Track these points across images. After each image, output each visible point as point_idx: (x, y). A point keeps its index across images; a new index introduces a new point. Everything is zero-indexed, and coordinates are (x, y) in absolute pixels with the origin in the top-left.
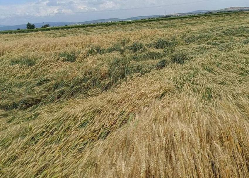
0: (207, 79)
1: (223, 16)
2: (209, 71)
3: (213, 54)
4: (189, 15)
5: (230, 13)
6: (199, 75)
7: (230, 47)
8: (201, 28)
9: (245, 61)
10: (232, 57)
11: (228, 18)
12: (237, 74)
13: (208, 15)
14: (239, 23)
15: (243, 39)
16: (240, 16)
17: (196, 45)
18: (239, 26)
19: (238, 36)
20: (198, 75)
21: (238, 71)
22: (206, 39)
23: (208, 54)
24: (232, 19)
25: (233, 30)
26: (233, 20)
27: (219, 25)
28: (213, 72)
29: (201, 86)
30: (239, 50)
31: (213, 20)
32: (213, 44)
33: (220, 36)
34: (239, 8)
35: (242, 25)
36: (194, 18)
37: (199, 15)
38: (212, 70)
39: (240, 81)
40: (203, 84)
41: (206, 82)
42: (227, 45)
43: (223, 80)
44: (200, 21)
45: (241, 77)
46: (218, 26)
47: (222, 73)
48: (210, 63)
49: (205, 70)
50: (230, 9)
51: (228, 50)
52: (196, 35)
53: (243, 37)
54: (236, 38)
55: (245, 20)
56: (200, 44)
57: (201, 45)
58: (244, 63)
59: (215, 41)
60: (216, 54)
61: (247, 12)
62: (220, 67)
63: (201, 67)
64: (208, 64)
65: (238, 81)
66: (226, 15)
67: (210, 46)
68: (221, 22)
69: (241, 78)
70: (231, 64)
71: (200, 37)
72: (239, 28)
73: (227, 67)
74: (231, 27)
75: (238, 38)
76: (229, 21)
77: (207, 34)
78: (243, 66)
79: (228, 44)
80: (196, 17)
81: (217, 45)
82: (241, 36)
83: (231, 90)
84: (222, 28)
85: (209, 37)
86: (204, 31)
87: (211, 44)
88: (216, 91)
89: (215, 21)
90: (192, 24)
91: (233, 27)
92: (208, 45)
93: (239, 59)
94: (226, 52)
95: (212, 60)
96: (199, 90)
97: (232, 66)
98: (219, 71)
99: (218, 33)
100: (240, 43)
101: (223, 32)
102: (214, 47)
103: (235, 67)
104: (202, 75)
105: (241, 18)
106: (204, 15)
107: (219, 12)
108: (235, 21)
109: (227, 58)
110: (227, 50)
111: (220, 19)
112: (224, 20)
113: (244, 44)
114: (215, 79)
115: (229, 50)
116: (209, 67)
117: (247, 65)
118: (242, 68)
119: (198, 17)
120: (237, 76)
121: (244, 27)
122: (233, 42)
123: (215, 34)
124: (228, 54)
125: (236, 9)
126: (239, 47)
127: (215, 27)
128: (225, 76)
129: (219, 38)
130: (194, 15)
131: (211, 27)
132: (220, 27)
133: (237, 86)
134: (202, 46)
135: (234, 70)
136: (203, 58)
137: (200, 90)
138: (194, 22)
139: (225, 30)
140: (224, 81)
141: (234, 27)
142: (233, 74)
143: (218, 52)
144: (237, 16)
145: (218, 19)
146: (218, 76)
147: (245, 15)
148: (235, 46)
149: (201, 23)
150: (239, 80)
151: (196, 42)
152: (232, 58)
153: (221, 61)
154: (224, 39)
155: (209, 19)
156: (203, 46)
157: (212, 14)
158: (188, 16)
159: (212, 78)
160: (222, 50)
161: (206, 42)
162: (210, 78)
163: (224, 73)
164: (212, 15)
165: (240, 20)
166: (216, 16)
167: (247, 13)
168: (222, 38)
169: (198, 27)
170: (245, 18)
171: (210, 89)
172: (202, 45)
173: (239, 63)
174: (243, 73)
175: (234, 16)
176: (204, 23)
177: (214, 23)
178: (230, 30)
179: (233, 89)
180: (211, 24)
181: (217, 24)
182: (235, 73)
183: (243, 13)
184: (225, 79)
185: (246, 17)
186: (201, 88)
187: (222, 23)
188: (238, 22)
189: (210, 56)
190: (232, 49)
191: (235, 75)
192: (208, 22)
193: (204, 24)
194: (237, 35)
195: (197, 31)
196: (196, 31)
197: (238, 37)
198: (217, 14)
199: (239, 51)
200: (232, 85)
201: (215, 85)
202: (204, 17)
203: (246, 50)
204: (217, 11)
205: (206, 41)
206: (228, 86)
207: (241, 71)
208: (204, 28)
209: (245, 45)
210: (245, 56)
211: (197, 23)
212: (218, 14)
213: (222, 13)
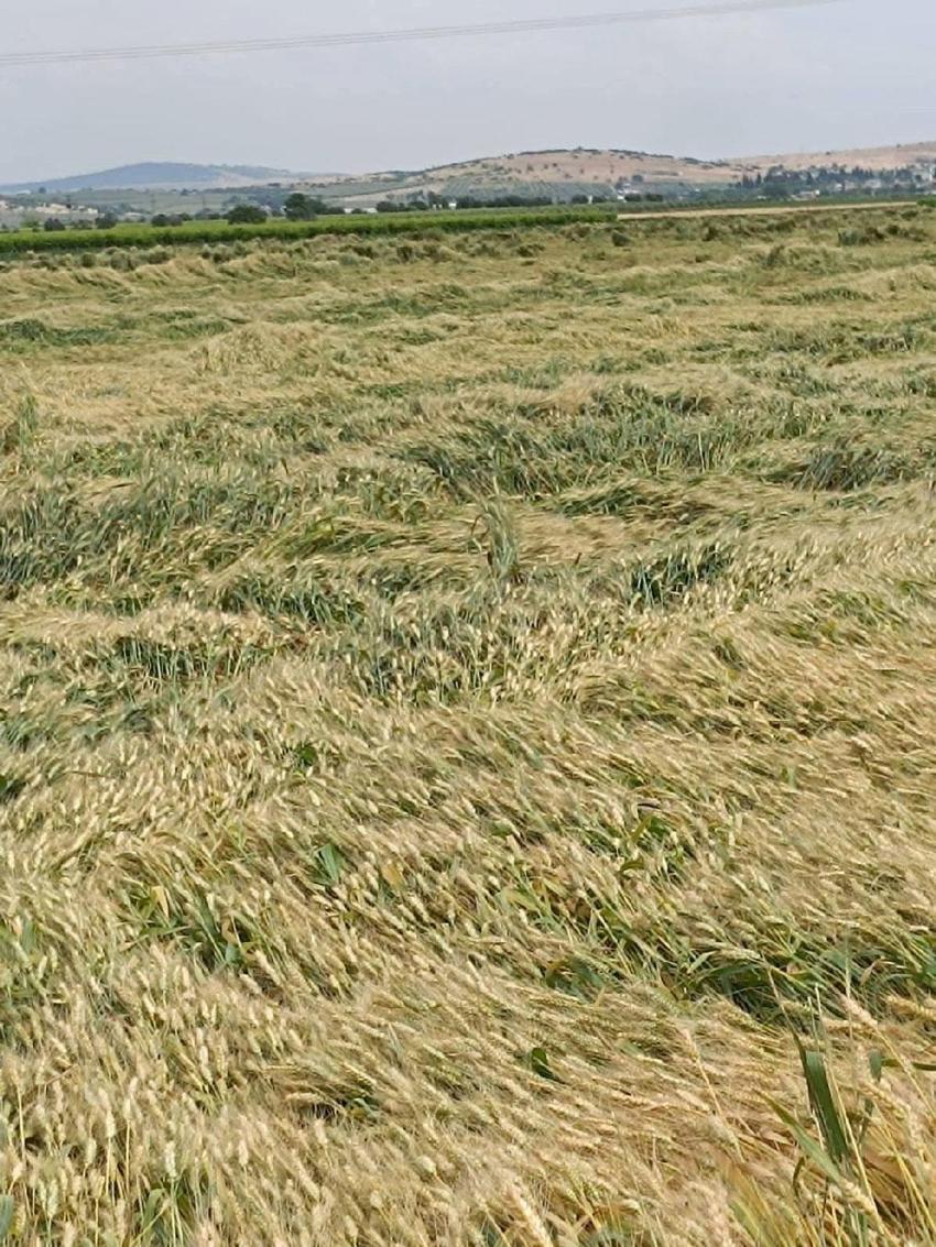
0: (172, 1057)
1: (443, 248)
2: (208, 959)
3: (279, 738)
4: (33, 225)
5: (528, 224)
6: (80, 1005)
7: (477, 634)
8: (173, 395)
9: (618, 812)
10: (484, 761)
11: (498, 277)
12: (519, 974)
13: (264, 236)
14: (610, 353)
15: (641, 540)
16: (632, 262)
17: (90, 617)
18: (601, 383)
19: (578, 508)
20: (62, 1010)
21: (537, 936)
22: (212, 533)
23: (222, 736)
24: (535, 293)
25: (540, 435)
26: (547, 309)
27: (382, 361)
28: (256, 966)
29: (77, 1153)
30: (579, 683)
31: (325, 293)
32: (290, 606)
33: (383, 499)
34: (627, 169)
35: (637, 380)
36: (101, 255)
37: (160, 221)
38: (245, 935)
39: (538, 1062)
40: (111, 1131)
41: (143, 1103)
42: (445, 619)
43: (355, 1055)
44: (165, 309)
45: (561, 1009)
46: (377, 376)
47: (351, 969)
48: (227, 849)
49: (164, 940)
50: (527, 178)
51: (458, 681)
52: (98, 492)
53: (638, 524)
54: (556, 532)
55: (676, 314)
56: (128, 607)
57: (147, 616)
58: (613, 833)
59: (321, 573)
60: (309, 728)
61: (706, 222)
62: (340, 891)
63: (109, 908)
64: (199, 863)
65: (519, 1057)
66: (474, 240)
67: (252, 625)
68: (413, 324)
69: (556, 1017)
70: (469, 856)
71: (148, 517)
72: (606, 411)
73: (418, 889)
74: (514, 394)
75: (582, 529)
76: (508, 315)
77: (231, 472)
78: (596, 873)
79: (452, 600)
80: (127, 243)
81: (339, 616)
82: (617, 503)
83: (426, 1178)
84: (417, 410)
85: (254, 513)
86: (202, 438)
87: (265, 602)
88: (250, 1211)
89: (340, 314)
90: (60, 337)
91: (535, 395)
92: (228, 619)
93: (555, 790)
94: (427, 705)
95: (259, 809)
96: (52, 1211)
97: (479, 887)
98: (323, 953)
99: (362, 458)
100: (598, 587)
101: (420, 455)
102: (297, 646)
103: (506, 895)
104: (120, 1007)
105: (636, 286)
106: (222, 226)
107: (400, 194)
108: (568, 316)
109: (429, 775)
110: (447, 680)
111: (408, 291)
112: (449, 298)
113: (640, 607)
114: (267, 1053)
115: (466, 680)
116: (210, 898)
117: (639, 864)
118: (582, 894)
119: (143, 244)
120: (515, 1006)
121: (658, 402)
122: (516, 576)
123: (328, 476)
124: (444, 735)
125: (593, 176)
126: (576, 641)
127: (339, 386)
128: (381, 1004)
129: (365, 524)
130: (106, 223)
131: (294, 394)
132: (395, 391)
133: (505, 1123)
134: (159, 633)
135: (493, 930)
136: (151, 786)
137: (67, 1212)
138: (96, 309)
139: (443, 434)
140: (364, 1075)
141: (552, 396)
142: (471, 975)
143: (342, 699)
144: (601, 257)
145: (381, 287)
146: (301, 1013)
147: (693, 249)
148: (535, 629)
149: (183, 329)
150: (528, 1046)
151: (88, 580)
152: (481, 783)
153: (361, 817)
154: (423, 539)
155: (283, 282)
156: (173, 635)
157: (322, 221)
158: (27, 234)
159: (234, 1050)
160: (380, 681)
161: (215, 581)
162: (207, 1053)
163: (375, 976)
164: (312, 233)
165: (620, 310)
166: (369, 252)
167: (712, 234)
168: (397, 528)
169: (136, 376)
170: (678, 291)
171: (184, 1187)
172: (158, 622)
173: (550, 836)
174: (583, 965)
175: (560, 256)
176: (219, 328)
177: (336, 337)
178: (497, 435)
179: (448, 1166)
180: (287, 354)
181: (370, 348)
182: (497, 959)
183: (670, 223)
184: (375, 1041)
185: (692, 280)
186: (78, 1183)
187: (427, 338)
188: (599, 331)
189: (239, 760)
190: (499, 670)
191: (495, 985)
192: (260, 326)
193: (213, 343)
194: (575, 493)
195: (121, 434)
196: (106, 439)
197: (582, 518)
198: (380, 231)
199: (568, 697)
200: (442, 1115)
201: (254, 1129)
202: (217, 259)
203: (647, 679)
204: (378, 182)
205: (213, 560)
206: (394, 1137)
207: (571, 940)
208: (211, 397)
209: (650, 619)
210: (633, 752)
211: (127, 324)
212: (393, 230)
213: (435, 215)
